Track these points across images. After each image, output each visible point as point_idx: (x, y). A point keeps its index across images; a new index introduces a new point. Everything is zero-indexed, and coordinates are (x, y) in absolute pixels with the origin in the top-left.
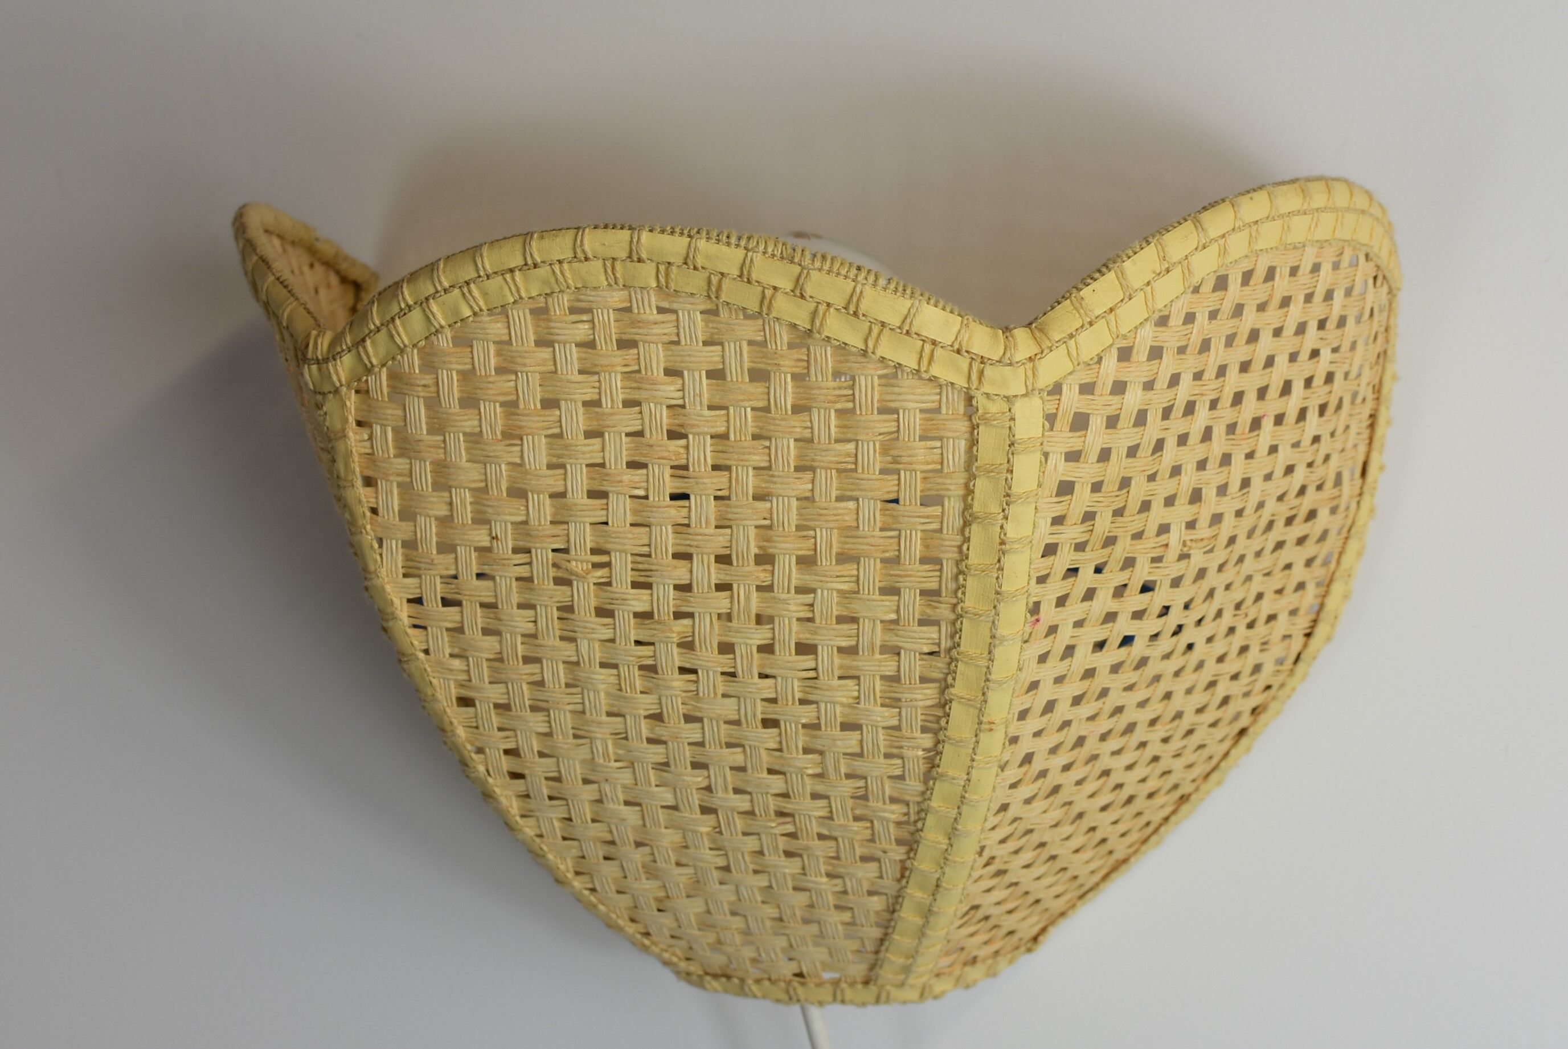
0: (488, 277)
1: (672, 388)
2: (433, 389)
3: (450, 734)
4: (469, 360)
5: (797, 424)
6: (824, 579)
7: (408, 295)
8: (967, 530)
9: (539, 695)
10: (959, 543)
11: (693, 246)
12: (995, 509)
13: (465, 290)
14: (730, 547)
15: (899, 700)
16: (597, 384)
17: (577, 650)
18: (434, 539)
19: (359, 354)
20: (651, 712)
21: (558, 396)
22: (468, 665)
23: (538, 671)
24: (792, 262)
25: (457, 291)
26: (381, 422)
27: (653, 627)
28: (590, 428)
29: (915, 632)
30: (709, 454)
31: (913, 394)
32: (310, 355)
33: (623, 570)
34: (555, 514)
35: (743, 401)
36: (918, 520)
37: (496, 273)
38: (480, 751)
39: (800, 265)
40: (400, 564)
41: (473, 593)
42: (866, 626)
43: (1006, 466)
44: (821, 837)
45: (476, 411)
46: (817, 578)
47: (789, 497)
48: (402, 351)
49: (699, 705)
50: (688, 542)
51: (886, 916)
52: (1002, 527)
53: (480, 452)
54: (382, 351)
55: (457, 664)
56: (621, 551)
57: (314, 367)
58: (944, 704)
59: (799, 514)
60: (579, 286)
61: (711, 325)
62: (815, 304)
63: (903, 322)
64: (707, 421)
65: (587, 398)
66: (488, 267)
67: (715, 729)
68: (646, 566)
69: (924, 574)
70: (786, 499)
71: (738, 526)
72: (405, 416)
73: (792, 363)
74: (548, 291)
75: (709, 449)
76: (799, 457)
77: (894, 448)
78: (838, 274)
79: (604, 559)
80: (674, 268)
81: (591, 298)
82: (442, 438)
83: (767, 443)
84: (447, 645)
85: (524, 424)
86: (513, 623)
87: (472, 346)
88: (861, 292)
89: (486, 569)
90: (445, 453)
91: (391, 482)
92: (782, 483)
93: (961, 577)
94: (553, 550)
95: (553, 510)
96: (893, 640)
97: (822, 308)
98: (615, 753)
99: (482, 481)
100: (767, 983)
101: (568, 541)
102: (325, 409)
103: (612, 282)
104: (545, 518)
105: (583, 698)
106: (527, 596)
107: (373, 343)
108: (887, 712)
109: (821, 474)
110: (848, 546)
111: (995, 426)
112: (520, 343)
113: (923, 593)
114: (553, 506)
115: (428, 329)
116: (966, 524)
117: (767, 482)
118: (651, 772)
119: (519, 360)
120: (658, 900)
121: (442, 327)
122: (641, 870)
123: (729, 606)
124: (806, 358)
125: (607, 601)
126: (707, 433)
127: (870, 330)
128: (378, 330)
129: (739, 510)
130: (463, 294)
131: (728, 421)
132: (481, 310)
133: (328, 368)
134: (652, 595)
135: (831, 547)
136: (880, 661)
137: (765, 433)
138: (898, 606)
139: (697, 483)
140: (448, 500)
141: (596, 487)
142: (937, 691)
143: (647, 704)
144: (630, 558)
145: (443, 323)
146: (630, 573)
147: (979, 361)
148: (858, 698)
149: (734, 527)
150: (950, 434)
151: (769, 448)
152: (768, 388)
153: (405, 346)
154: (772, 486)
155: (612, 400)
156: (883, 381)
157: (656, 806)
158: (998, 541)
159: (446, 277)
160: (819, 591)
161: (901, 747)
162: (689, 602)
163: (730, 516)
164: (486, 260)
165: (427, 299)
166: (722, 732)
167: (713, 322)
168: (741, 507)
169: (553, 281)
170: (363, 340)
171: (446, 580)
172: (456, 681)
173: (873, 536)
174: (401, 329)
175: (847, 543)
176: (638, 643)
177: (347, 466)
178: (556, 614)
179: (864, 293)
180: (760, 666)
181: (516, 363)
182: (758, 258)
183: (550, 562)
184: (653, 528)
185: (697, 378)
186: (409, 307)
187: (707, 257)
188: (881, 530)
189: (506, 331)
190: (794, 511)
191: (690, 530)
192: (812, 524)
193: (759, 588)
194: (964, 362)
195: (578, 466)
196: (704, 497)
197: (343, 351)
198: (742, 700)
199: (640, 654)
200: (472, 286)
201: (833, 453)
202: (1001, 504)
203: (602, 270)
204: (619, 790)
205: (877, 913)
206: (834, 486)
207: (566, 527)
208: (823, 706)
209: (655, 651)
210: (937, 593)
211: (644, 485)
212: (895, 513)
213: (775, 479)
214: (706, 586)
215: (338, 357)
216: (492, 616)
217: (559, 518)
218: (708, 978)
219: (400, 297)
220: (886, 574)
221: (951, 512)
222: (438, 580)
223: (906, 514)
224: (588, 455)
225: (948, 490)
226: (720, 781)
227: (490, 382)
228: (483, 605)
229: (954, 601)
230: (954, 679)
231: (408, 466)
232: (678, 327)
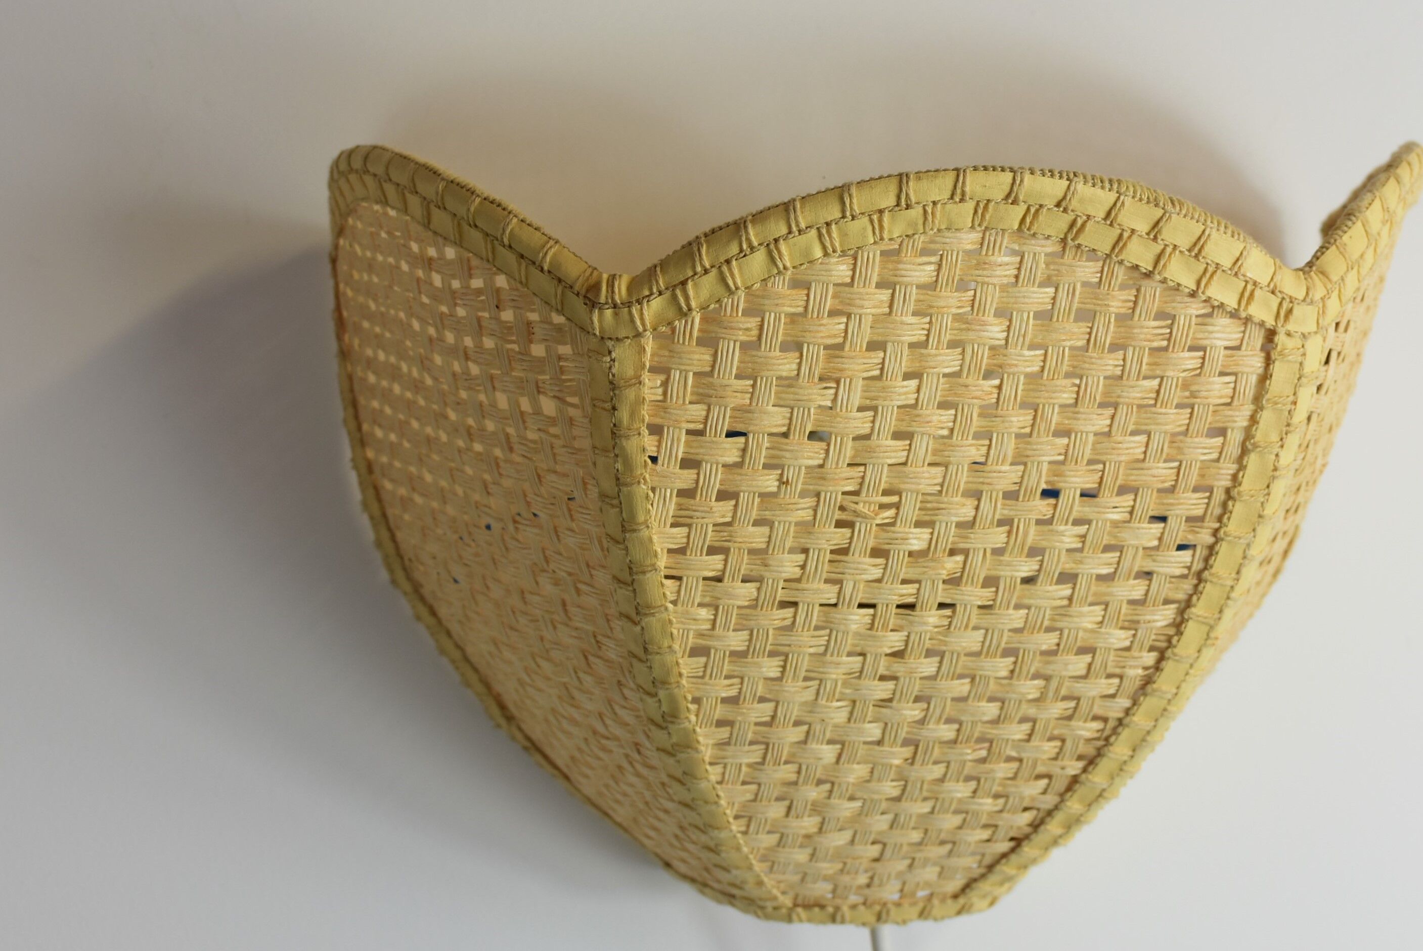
0: (853, 218)
1: (997, 329)
2: (755, 332)
3: (674, 686)
4: (803, 303)
5: (1111, 362)
6: (1103, 510)
7: (753, 234)
8: (1246, 459)
9: (784, 640)
10: (1231, 472)
11: (1072, 188)
12: (1274, 438)
13: (824, 231)
14: (1021, 483)
15: (1138, 622)
16: (927, 326)
17: (839, 593)
18: (718, 486)
19: (674, 297)
20: (896, 649)
21: (888, 338)
22: (716, 615)
23: (790, 615)
24: (1156, 205)
25: (813, 233)
26: (683, 367)
27: (926, 564)
28: (910, 370)
29: (1173, 556)
30: (1019, 392)
31: (1223, 332)
32: (603, 299)
33: (910, 509)
34: (854, 457)
35: (1064, 340)
36: (1201, 451)
37: (863, 214)
38: (697, 701)
39: (1163, 209)
40: (671, 513)
41: (746, 540)
42: (1129, 554)
43: (1291, 398)
44: (1009, 759)
45: (797, 354)
46: (1096, 509)
47: (1087, 433)
48: (731, 292)
49: (947, 639)
50: (981, 480)
51: (1028, 830)
52: (1277, 455)
53: (791, 396)
54: (705, 293)
55: (705, 614)
56: (912, 492)
57: (609, 313)
58: (1178, 625)
59: (1093, 449)
60: (943, 227)
61: (1052, 267)
62: (1162, 247)
63: (1235, 263)
64: (1026, 361)
65: (914, 339)
66: (856, 207)
67: (954, 661)
68: (935, 505)
69: (1195, 502)
70: (1084, 435)
71: (1033, 462)
72: (715, 361)
73: (1120, 304)
74: (910, 233)
75: (1021, 387)
76: (1106, 394)
77: (1195, 384)
78: (1192, 218)
79: (895, 499)
80: (1045, 210)
81: (948, 240)
82: (751, 382)
83: (1077, 381)
84: (699, 593)
85: (847, 366)
86: (780, 569)
87: (809, 289)
88: (1209, 235)
89: (768, 514)
90: (751, 399)
91: (680, 429)
92: (1085, 420)
93: (1230, 503)
94: (844, 493)
95: (853, 452)
96: (1149, 566)
97: (1169, 250)
98: (841, 693)
99: (784, 425)
100: (862, 908)
101: (861, 484)
102: (614, 355)
103: (977, 223)
104: (844, 461)
105: (828, 641)
106: (803, 540)
107: (696, 285)
108: (1123, 634)
109: (1122, 411)
110: (1133, 478)
111: (1289, 361)
112: (862, 284)
113: (1189, 519)
114: (853, 448)
115: (769, 271)
116: (1244, 452)
117: (1069, 419)
118: (871, 708)
119: (858, 302)
120: (808, 837)
121: (785, 268)
122: (809, 807)
123: (1005, 540)
124: (1134, 299)
125: (886, 541)
126: (1022, 373)
127: (1206, 270)
128: (706, 271)
129: (1039, 447)
130: (820, 236)
131: (1044, 361)
132: (834, 251)
133: (630, 313)
134: (932, 534)
135: (1116, 479)
136: (1133, 586)
137: (1078, 371)
138: (1163, 534)
139: (1003, 422)
140: (742, 446)
141: (903, 428)
142: (1175, 611)
143: (895, 640)
144: (920, 497)
145: (788, 264)
146: (917, 512)
147: (1288, 300)
148: (1101, 622)
149: (1029, 465)
150: (1246, 369)
151: (1079, 386)
152: (1091, 328)
153: (737, 288)
154: (1075, 422)
155: (939, 342)
156: (1200, 320)
157: (859, 742)
158: (1272, 468)
159: (804, 218)
160: (1094, 522)
161: (1124, 667)
162: (967, 538)
163: (1029, 453)
164: (855, 201)
165: (776, 240)
166: (960, 663)
167: (1054, 263)
168: (1041, 443)
169: (921, 222)
170: (684, 283)
171: (718, 528)
172: (695, 630)
173: (1158, 468)
174: (736, 272)
175: (1132, 475)
176: (904, 582)
177: (633, 414)
178: (828, 556)
179: (1212, 237)
180: (1018, 598)
181: (854, 306)
182: (1128, 201)
183: (838, 504)
184: (950, 468)
185: (1025, 318)
186: (752, 248)
187: (1081, 201)
188: (1165, 461)
189: (850, 273)
190: (1090, 446)
191: (987, 468)
192: (1103, 458)
193: (1039, 522)
194: (1274, 301)
195: (890, 408)
196: (1006, 435)
197: (652, 294)
198: (990, 632)
199: (904, 592)
200: (833, 226)
201: (1138, 389)
202: (1281, 431)
203: (972, 212)
204: (829, 728)
205: (1019, 828)
206: (1133, 420)
207: (862, 469)
208: (1066, 632)
209: (919, 590)
210: (1202, 519)
211: (951, 424)
212: (1181, 445)
213: (1079, 416)
214: (988, 522)
215: (645, 301)
216: (758, 562)
217: (858, 461)
218: (800, 910)
219: (744, 239)
220: (1159, 504)
221: (1232, 442)
222: (710, 528)
223: (1192, 445)
224: (903, 397)
225: (1235, 422)
226: (938, 712)
227: (821, 325)
228: (751, 552)
229: (1217, 525)
230: (1198, 599)
231: (704, 413)
232: (1019, 269)
